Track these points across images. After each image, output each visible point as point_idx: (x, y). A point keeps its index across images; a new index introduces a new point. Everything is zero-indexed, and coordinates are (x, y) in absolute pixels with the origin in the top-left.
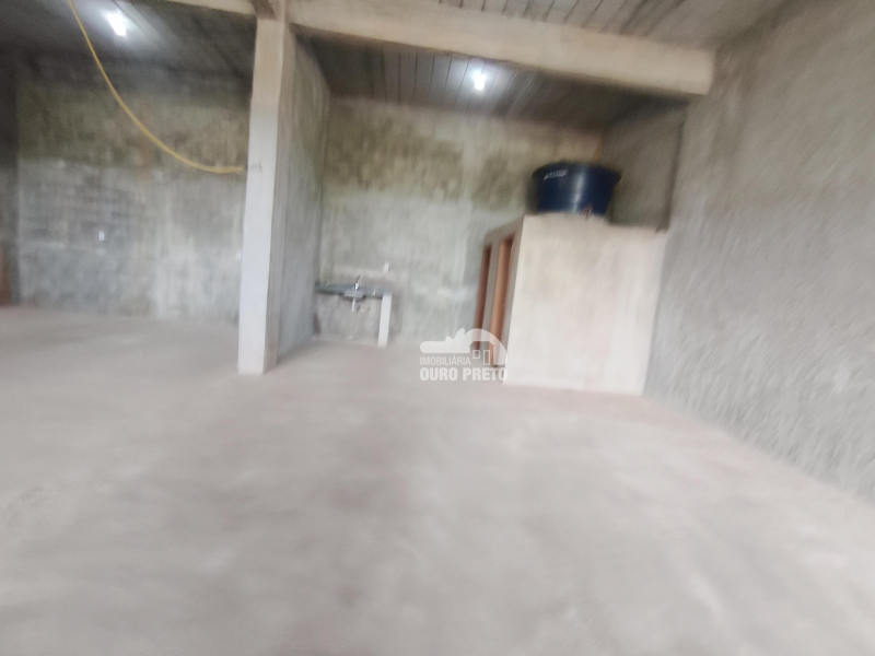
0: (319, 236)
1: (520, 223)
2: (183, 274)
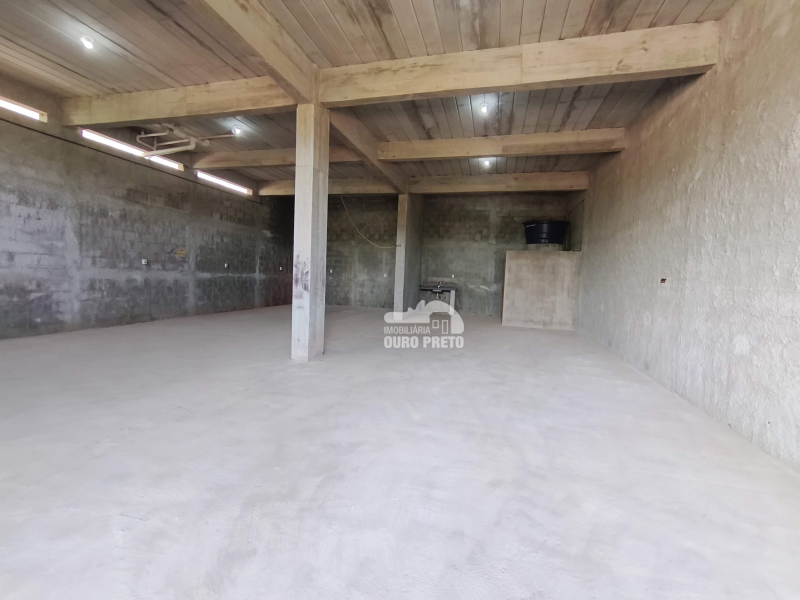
1: (505, 254)
2: (362, 285)
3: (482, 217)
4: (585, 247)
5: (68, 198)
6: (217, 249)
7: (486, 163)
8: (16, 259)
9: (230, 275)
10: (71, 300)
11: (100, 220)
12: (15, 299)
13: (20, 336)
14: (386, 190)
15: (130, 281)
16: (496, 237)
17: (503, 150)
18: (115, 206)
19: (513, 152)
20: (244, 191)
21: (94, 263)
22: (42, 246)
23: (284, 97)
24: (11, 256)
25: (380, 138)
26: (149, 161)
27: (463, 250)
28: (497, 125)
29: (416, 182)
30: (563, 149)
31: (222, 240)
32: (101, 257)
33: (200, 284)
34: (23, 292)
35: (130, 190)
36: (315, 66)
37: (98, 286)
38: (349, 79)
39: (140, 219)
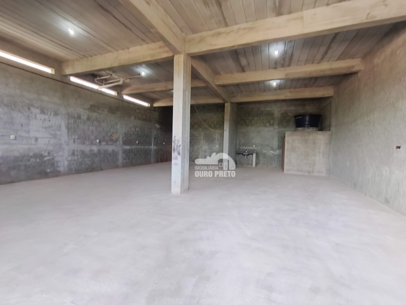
0: (236, 140)
1: (285, 133)
2: (205, 152)
3: (270, 114)
4: (333, 129)
5: (63, 110)
6: (133, 134)
7: (274, 83)
8: (39, 140)
9: (139, 147)
10: (63, 161)
11: (77, 121)
12: (38, 160)
13: (39, 179)
14: (217, 101)
15: (91, 151)
16: (278, 124)
17: (286, 75)
18: (84, 114)
19: (291, 77)
20: (146, 104)
21: (74, 142)
22: (51, 134)
23: (167, 52)
24: (36, 139)
25: (216, 73)
26: (101, 91)
27: (259, 132)
28: (282, 62)
29: (234, 96)
30: (322, 73)
31: (135, 130)
32: (78, 139)
33: (125, 152)
34: (42, 156)
35: (92, 106)
36: (184, 34)
37: (76, 154)
38: (202, 40)
39: (96, 119)
